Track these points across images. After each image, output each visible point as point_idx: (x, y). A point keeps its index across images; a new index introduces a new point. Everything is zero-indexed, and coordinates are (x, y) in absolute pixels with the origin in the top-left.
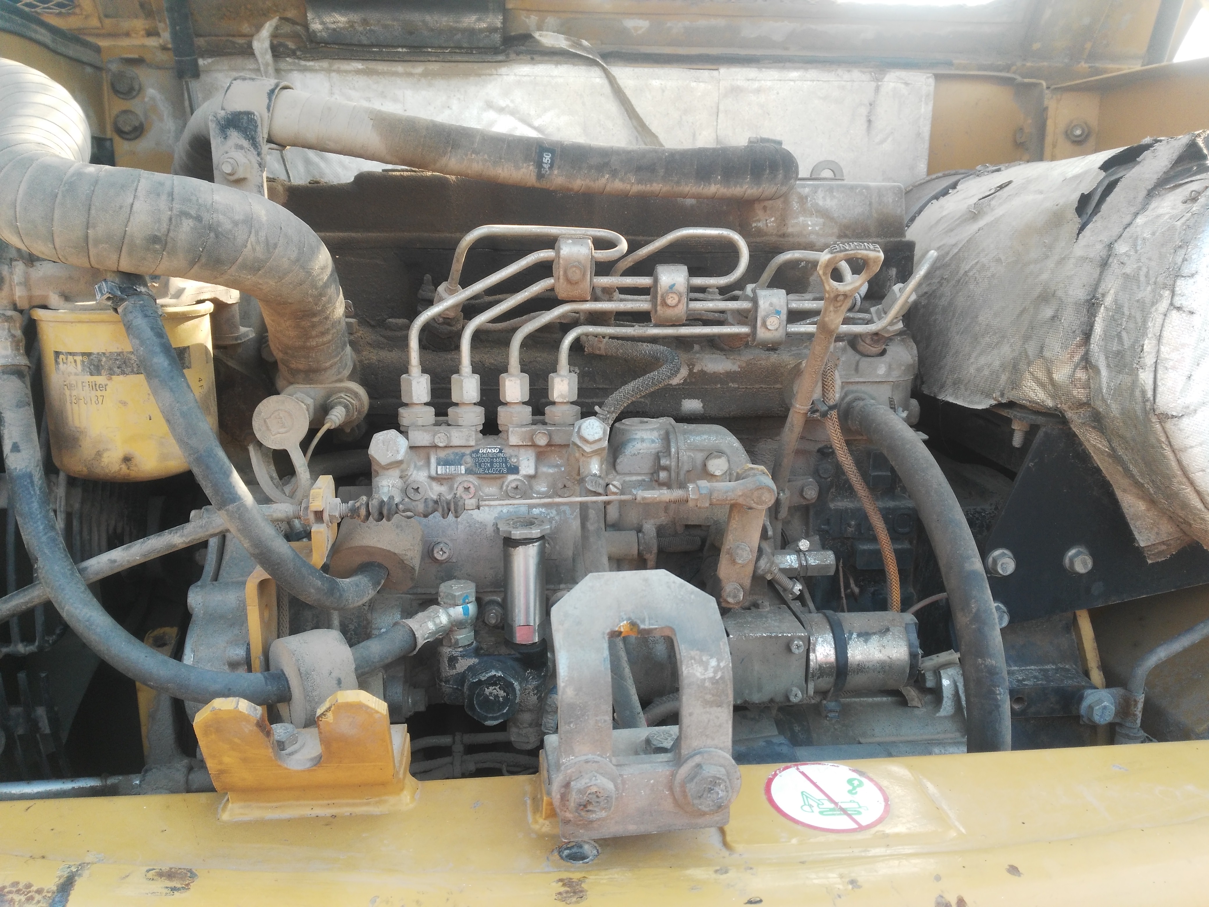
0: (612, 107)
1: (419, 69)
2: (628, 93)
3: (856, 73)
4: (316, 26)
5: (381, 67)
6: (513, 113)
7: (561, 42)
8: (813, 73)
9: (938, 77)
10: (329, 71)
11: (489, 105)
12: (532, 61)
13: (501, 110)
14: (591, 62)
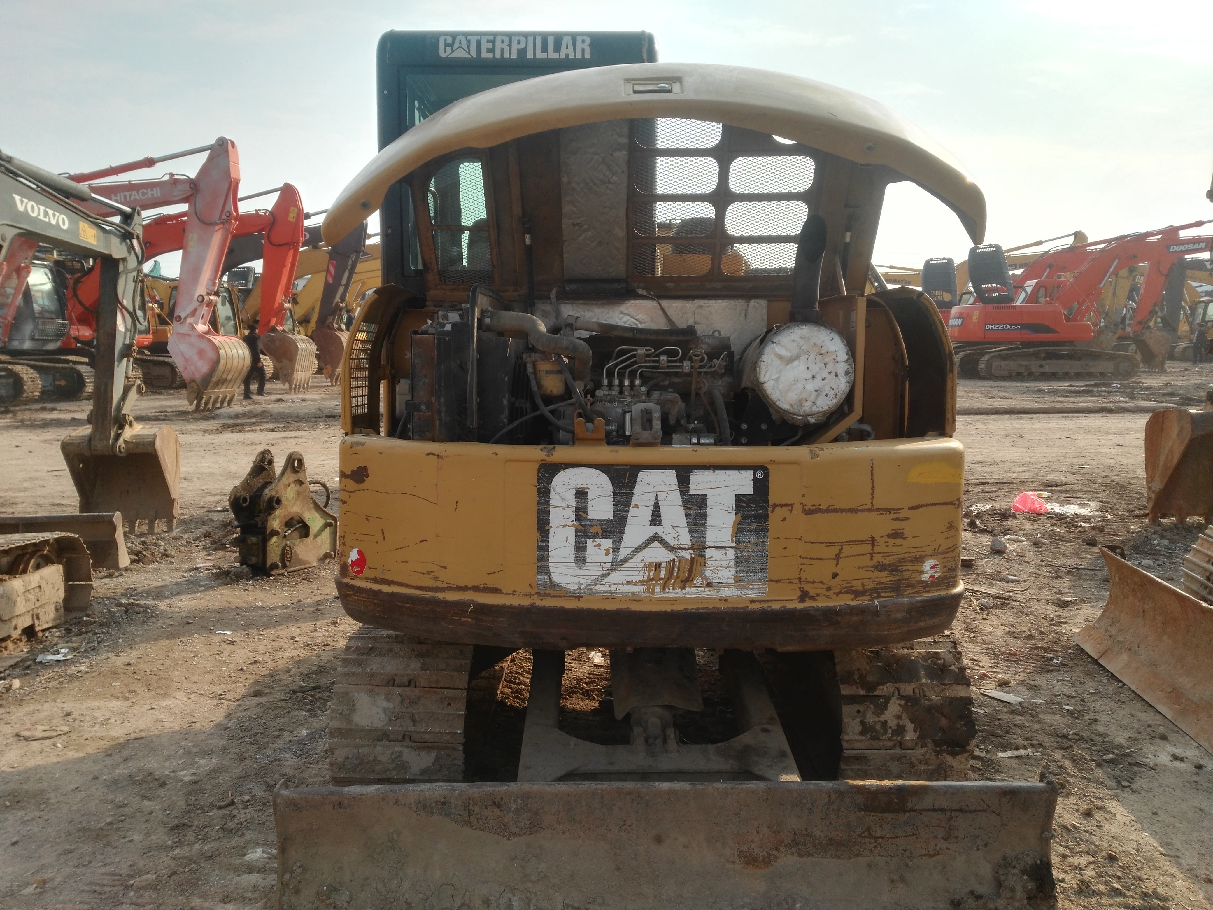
0: (660, 313)
1: (600, 302)
2: (665, 309)
3: (741, 301)
4: (567, 288)
5: (588, 302)
6: (629, 315)
7: (644, 293)
8: (726, 301)
9: (768, 301)
10: (572, 304)
11: (621, 313)
12: (635, 299)
13: (625, 314)
14: (653, 299)
